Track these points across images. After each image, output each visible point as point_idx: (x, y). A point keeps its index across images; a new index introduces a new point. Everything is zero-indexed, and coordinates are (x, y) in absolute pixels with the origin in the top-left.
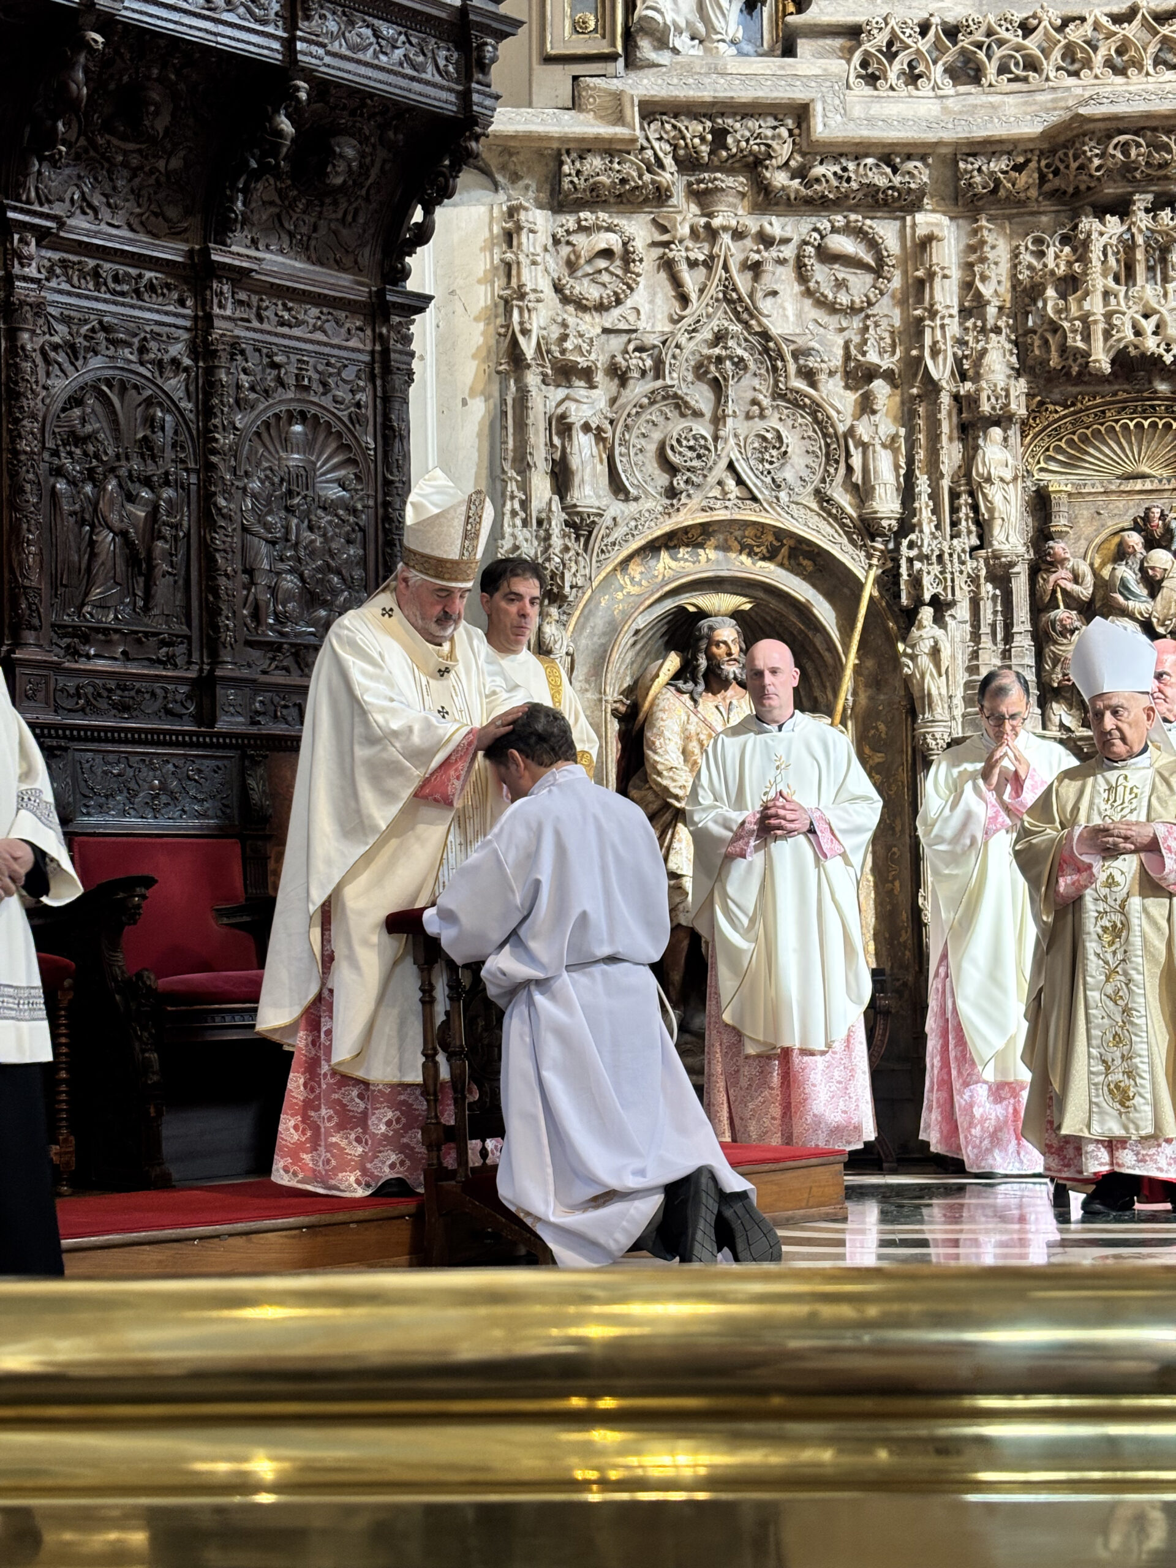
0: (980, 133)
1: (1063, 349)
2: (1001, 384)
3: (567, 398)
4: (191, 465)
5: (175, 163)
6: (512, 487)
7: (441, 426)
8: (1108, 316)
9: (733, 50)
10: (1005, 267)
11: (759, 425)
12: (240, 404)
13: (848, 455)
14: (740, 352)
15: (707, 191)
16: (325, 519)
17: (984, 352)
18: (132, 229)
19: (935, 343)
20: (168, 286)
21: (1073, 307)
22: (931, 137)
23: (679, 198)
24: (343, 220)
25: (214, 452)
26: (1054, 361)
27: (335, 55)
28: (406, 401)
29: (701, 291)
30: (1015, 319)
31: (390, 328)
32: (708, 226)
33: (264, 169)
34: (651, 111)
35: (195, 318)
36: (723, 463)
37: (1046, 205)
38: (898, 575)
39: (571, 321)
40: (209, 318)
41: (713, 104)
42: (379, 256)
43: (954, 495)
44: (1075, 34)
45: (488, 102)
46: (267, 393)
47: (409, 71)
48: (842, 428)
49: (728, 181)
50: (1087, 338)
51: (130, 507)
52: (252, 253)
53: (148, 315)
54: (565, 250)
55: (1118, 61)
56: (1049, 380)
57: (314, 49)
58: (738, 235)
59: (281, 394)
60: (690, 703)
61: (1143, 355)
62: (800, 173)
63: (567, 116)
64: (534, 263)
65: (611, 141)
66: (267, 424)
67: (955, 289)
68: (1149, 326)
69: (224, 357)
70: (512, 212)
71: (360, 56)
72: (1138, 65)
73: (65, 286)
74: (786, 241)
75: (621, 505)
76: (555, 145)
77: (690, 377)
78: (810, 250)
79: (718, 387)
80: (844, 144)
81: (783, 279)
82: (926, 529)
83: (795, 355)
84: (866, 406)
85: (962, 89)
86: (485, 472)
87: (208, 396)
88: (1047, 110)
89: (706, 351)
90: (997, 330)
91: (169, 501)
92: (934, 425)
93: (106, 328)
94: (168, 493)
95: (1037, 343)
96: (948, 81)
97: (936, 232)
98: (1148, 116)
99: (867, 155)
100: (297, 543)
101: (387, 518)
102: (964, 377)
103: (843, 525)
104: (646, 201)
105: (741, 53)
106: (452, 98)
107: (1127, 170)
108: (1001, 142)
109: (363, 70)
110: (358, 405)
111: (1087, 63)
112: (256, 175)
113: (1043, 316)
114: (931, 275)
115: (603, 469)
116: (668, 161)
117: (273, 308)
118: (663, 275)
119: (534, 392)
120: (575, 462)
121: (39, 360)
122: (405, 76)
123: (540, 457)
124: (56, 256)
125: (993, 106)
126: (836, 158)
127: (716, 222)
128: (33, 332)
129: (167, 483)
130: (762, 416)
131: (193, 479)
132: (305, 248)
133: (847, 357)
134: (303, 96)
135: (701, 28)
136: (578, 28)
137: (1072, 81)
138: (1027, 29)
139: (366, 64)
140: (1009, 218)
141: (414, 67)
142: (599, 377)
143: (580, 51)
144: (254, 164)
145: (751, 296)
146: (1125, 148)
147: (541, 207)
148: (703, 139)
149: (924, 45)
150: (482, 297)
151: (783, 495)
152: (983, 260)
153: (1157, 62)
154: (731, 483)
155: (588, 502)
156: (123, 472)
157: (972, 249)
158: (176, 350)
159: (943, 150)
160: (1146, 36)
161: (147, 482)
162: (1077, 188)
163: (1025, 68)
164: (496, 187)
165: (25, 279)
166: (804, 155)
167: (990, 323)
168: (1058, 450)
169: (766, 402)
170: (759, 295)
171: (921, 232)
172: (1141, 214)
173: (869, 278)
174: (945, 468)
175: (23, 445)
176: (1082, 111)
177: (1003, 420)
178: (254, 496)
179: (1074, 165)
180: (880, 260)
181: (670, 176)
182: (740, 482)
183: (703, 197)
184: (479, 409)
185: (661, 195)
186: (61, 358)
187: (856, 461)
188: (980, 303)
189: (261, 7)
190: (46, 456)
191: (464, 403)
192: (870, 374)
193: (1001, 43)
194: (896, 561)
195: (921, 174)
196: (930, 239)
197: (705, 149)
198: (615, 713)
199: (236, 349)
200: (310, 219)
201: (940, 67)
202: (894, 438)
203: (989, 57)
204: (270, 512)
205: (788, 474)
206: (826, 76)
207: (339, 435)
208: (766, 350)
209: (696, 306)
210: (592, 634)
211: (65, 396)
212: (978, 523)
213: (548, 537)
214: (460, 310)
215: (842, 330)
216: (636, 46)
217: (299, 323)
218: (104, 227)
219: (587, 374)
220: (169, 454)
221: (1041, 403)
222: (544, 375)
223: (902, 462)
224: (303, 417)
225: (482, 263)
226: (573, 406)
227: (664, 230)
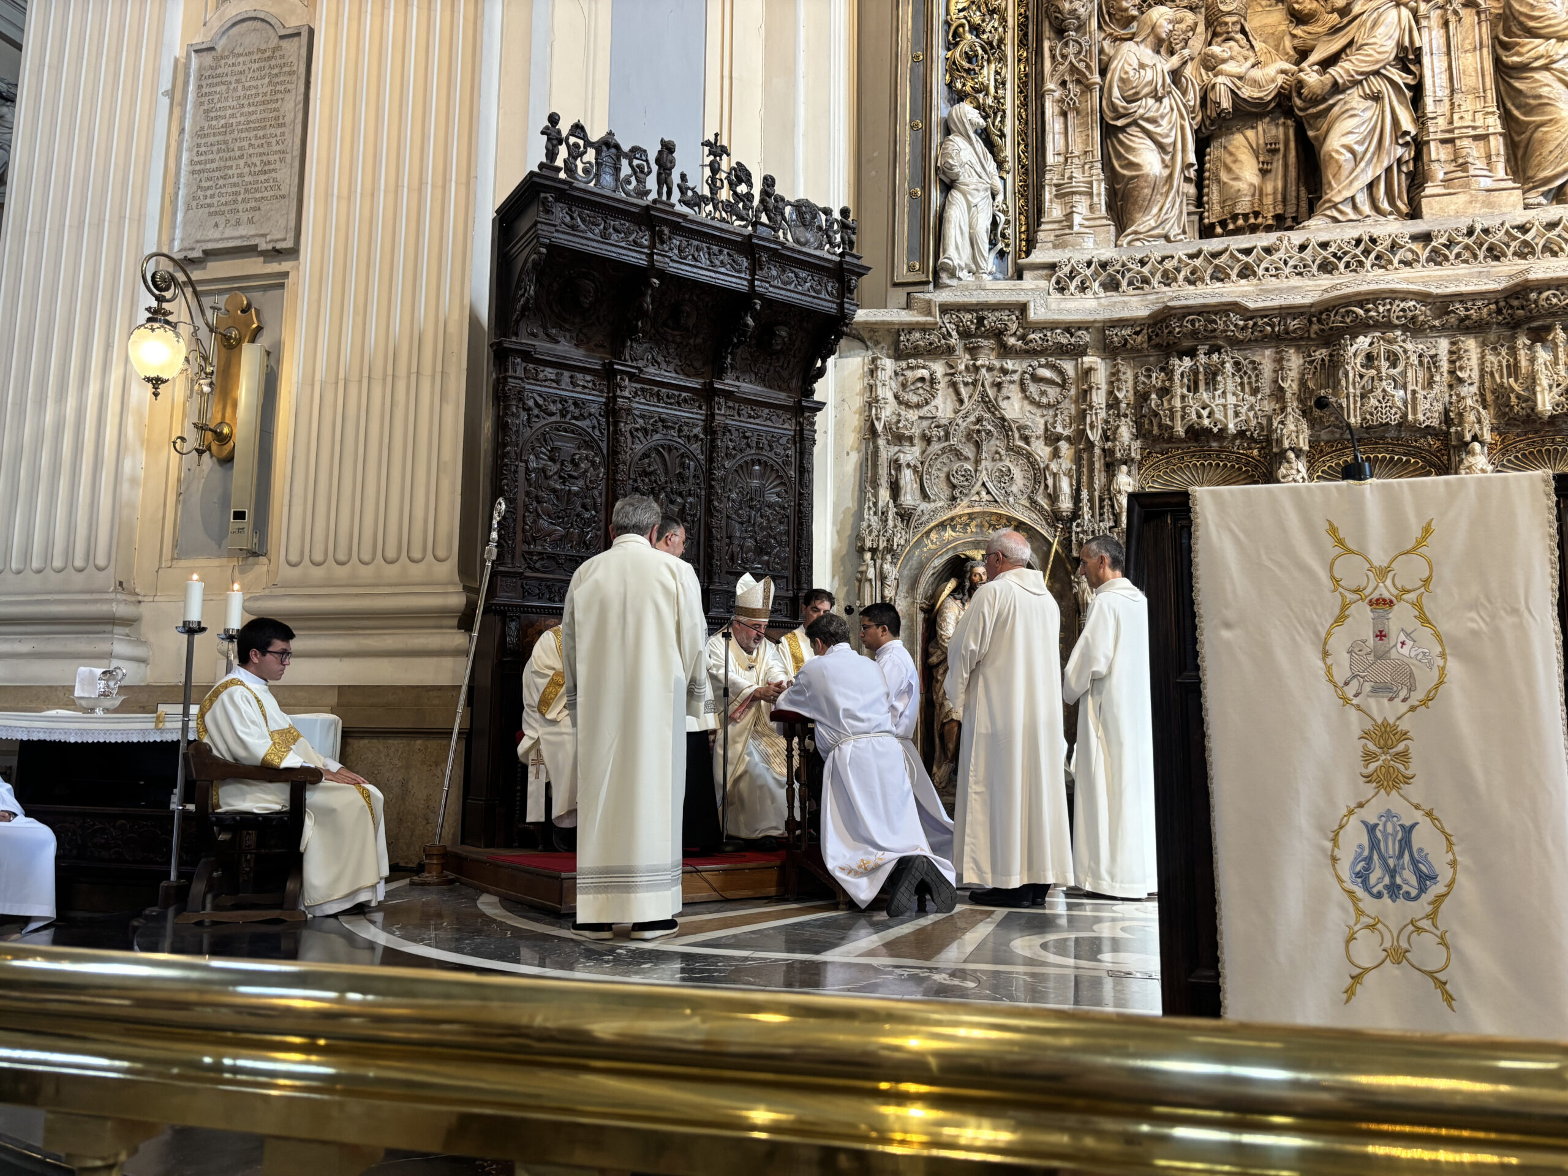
0: (1116, 315)
1: (1160, 425)
2: (1126, 443)
3: (899, 451)
4: (702, 486)
5: (699, 341)
6: (869, 495)
7: (836, 465)
8: (1183, 408)
9: (990, 277)
10: (1130, 383)
11: (999, 465)
12: (728, 456)
13: (1046, 479)
14: (989, 427)
15: (974, 348)
16: (769, 512)
17: (1118, 427)
18: (677, 373)
19: (1092, 422)
20: (693, 400)
21: (1165, 403)
22: (1090, 318)
23: (960, 351)
24: (782, 367)
25: (713, 480)
26: (1156, 431)
27: (774, 287)
28: (811, 454)
29: (970, 397)
30: (1135, 409)
31: (804, 418)
32: (974, 365)
33: (740, 343)
34: (945, 309)
35: (707, 415)
36: (980, 483)
37: (1152, 352)
38: (1071, 541)
39: (903, 413)
40: (713, 415)
41: (977, 304)
42: (800, 383)
43: (1101, 500)
44: (1169, 265)
45: (852, 308)
46: (741, 451)
47: (813, 294)
48: (1042, 466)
49: (985, 343)
50: (1172, 419)
51: (671, 506)
52: (737, 383)
53: (683, 414)
54: (901, 378)
55: (1192, 278)
56: (1154, 441)
57: (764, 284)
58: (990, 369)
59: (748, 451)
60: (960, 605)
61: (1202, 428)
62: (1023, 338)
63: (903, 312)
64: (884, 385)
65: (925, 324)
66: (741, 466)
67: (1104, 395)
68: (1205, 413)
69: (720, 434)
70: (874, 360)
71: (788, 287)
72: (1202, 280)
73: (643, 401)
74: (1015, 372)
75: (926, 505)
76: (897, 327)
77: (964, 440)
78: (1027, 376)
79: (978, 446)
80: (1045, 322)
81: (1014, 391)
82: (1086, 517)
83: (1019, 429)
84: (1056, 454)
85: (1108, 294)
86: (857, 488)
87: (711, 452)
88: (1153, 304)
89: (972, 427)
90: (1126, 416)
91: (691, 503)
92: (1091, 464)
93: (663, 421)
94: (690, 499)
95: (1147, 422)
96: (1101, 290)
97: (1094, 366)
98: (1205, 306)
99: (1057, 328)
100: (754, 524)
101: (800, 511)
102: (1107, 439)
103: (1043, 515)
104: (942, 353)
105: (996, 279)
106: (834, 306)
107: (1194, 334)
108: (1127, 320)
109: (788, 294)
110: (787, 456)
111: (1175, 280)
112: (737, 346)
113: (1150, 408)
114: (1091, 388)
115: (916, 486)
116: (954, 333)
117: (746, 410)
118: (951, 390)
119: (882, 448)
120: (902, 483)
121: (628, 436)
122: (810, 296)
123: (884, 480)
124: (639, 386)
125: (1125, 302)
126: (1041, 330)
127: (979, 363)
128: (626, 423)
129: (690, 495)
130: (1001, 460)
131: (703, 493)
132: (762, 380)
133: (1046, 429)
134: (758, 307)
135: (974, 267)
136: (911, 269)
137: (1166, 289)
138: (1143, 263)
139: (790, 291)
140: (1133, 358)
141: (815, 291)
142: (916, 441)
143: (910, 280)
144: (735, 340)
145: (996, 400)
146: (1193, 322)
147: (889, 357)
148: (972, 322)
149: (1089, 272)
150: (858, 402)
151: (1011, 499)
152: (1119, 380)
153: (1211, 279)
154: (984, 493)
155: (908, 503)
156: (668, 489)
157: (1113, 374)
158: (696, 431)
159: (1097, 325)
160: (1205, 264)
161: (680, 494)
162: (1168, 343)
163: (1142, 282)
164: (867, 348)
165: (623, 397)
166: (1024, 329)
167: (1122, 411)
168: (1159, 476)
169: (1003, 452)
170: (1000, 399)
171: (1086, 366)
172: (1202, 356)
173: (1058, 390)
174: (1096, 486)
175: (619, 477)
176: (1169, 304)
177: (1127, 461)
178: (733, 501)
179: (1166, 331)
180: (1064, 381)
181: (953, 341)
182: (988, 493)
183: (973, 351)
184: (854, 458)
185: (950, 350)
186: (640, 435)
187: (1050, 482)
188: (1117, 401)
189: (738, 264)
190: (631, 482)
191: (848, 454)
192: (1058, 438)
193: (1129, 270)
194: (1070, 533)
195: (1086, 337)
196: (1090, 369)
197: (973, 327)
198: (922, 609)
199: (726, 429)
200: (766, 367)
201: (1097, 283)
202: (1071, 469)
203: (1123, 277)
204: (741, 508)
205: (1014, 489)
206: (1037, 289)
207: (777, 471)
208: (1004, 426)
209: (967, 404)
210: (910, 569)
211: (640, 453)
212: (1114, 514)
213: (887, 520)
214: (847, 408)
215: (1043, 416)
216: (940, 277)
217: (758, 417)
218: (663, 372)
219: (911, 439)
220: (691, 480)
221: (1149, 453)
222: (888, 440)
223: (1074, 483)
224: (759, 462)
225: (859, 386)
226: (902, 455)
227: (952, 367)
